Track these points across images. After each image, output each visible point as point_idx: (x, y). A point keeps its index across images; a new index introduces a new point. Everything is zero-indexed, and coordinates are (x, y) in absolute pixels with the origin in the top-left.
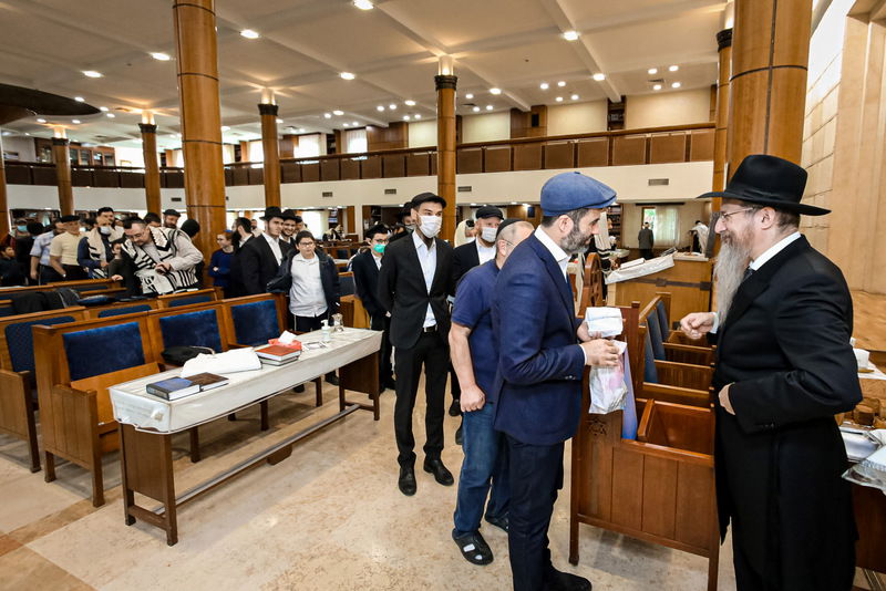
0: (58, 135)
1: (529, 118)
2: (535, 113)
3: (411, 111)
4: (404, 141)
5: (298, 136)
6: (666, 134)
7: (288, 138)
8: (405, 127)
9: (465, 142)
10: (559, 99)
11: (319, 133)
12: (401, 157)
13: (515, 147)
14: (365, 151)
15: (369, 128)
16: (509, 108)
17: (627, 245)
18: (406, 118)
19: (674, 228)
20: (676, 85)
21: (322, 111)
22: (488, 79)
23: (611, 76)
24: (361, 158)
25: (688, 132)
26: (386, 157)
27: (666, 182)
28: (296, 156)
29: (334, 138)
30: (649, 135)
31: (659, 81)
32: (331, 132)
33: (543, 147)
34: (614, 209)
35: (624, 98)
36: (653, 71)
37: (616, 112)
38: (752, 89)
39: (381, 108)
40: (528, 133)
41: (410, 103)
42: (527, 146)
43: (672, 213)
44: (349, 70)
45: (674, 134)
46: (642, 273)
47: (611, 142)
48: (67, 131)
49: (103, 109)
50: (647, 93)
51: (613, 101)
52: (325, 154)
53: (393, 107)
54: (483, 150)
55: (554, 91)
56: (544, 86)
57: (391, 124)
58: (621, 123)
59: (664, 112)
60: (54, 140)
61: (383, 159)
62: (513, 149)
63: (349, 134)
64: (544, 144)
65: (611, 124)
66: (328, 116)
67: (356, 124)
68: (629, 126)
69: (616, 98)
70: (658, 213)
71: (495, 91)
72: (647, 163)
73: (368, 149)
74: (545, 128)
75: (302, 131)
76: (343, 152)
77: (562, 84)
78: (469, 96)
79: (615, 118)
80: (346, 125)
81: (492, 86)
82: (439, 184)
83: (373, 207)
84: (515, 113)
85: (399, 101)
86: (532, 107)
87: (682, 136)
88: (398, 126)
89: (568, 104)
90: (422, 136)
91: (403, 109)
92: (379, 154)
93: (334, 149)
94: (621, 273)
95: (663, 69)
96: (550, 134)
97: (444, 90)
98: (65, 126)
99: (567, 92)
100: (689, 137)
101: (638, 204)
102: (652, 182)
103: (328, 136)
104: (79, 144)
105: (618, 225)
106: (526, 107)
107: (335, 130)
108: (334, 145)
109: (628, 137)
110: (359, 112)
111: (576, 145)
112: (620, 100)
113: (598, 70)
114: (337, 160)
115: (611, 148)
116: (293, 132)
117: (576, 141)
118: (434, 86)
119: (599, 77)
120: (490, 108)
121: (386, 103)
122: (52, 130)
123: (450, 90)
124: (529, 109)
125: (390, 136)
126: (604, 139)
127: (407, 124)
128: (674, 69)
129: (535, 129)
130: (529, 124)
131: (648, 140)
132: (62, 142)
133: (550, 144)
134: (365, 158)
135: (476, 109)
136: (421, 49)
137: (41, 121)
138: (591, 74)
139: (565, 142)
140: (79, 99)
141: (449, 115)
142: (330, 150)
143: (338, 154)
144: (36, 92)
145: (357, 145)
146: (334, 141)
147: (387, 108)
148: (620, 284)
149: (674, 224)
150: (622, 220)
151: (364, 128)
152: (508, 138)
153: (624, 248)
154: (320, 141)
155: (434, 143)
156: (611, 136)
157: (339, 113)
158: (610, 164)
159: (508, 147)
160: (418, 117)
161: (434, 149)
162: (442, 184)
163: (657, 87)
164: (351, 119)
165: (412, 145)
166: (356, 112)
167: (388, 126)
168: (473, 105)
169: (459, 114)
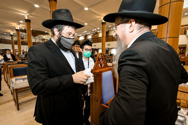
0: (44, 38)
3: (99, 30)
5: (80, 36)
7: (78, 37)
11: (83, 36)
12: (97, 39)
14: (91, 38)
15: (92, 34)
18: (98, 32)
21: (83, 31)
26: (94, 39)
28: (80, 40)
29: (86, 36)
32: (85, 35)
39: (93, 30)
41: (98, 28)
44: (86, 23)
48: (46, 37)
49: (50, 33)
52: (84, 39)
53: (96, 30)
60: (44, 39)
66: (84, 32)
67: (89, 33)
75: (80, 35)
76: (87, 39)
78: (110, 26)
80: (88, 34)
82: (102, 44)
85: (96, 28)
88: (97, 33)
90: (100, 35)
91: (97, 30)
97: (103, 25)
98: (45, 37)
103: (85, 36)
104: (48, 39)
108: (86, 38)
116: (79, 35)
121: (94, 29)
122: (43, 37)
123: (105, 25)
125: (96, 35)
127: (99, 33)
132: (45, 39)
134: (91, 40)
135: (112, 29)
136: (99, 17)
137: (42, 36)
140: (46, 32)
142: (85, 38)
143: (86, 39)
144: (40, 31)
145: (90, 37)
147: (94, 30)
151: (91, 34)
154: (83, 37)
157: (86, 31)
160: (100, 31)
164: (88, 33)
165: (99, 37)
166: (89, 31)
167: (95, 33)
168: (111, 28)
169: (108, 30)
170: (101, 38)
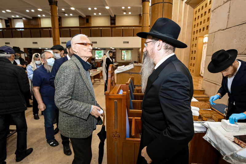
1: (85, 20)
2: (87, 18)
3: (41, 13)
4: (39, 24)
6: (127, 28)
8: (39, 19)
9: (63, 26)
10: (95, 14)
11: (1, 19)
12: (38, 30)
13: (81, 29)
15: (24, 19)
16: (78, 16)
17: (118, 61)
18: (39, 16)
19: (130, 57)
20: (130, 13)
22: (69, 4)
23: (111, 7)
24: (21, 30)
25: (134, 28)
26: (32, 30)
27: (128, 42)
29: (9, 22)
30: (123, 28)
31: (125, 11)
32: (7, 19)
33: (91, 30)
34: (114, 51)
35: (115, 16)
36: (123, 8)
37: (113, 20)
38: (158, 9)
39: (28, 11)
40: (85, 24)
41: (40, 10)
42: (85, 29)
43: (130, 52)
45: (130, 28)
46: (124, 70)
47: (112, 29)
50: (122, 15)
51: (112, 16)
52: (5, 27)
53: (33, 11)
54: (70, 29)
55: (93, 11)
56: (90, 9)
57: (33, 18)
58: (114, 24)
59: (127, 21)
61: (30, 31)
62: (80, 30)
63: (15, 20)
64: (91, 28)
65: (111, 24)
66: (4, 12)
67: (17, 16)
68: (117, 24)
69: (113, 16)
70: (126, 52)
71: (73, 9)
72: (123, 36)
73: (24, 26)
74: (91, 23)
76: (13, 27)
77: (95, 9)
78: (63, 10)
79: (113, 22)
80: (13, 16)
81: (71, 7)
82: (53, 40)
83: (28, 49)
84: (80, 17)
85: (35, 8)
86: (86, 16)
87: (132, 29)
88: (36, 19)
89: (98, 16)
90: (46, 23)
91: (37, 12)
92: (29, 28)
93: (9, 26)
94: (117, 70)
95: (126, 8)
96: (93, 25)
97: (52, 5)
99: (97, 12)
100: (134, 29)
101: (120, 49)
102: (124, 42)
103: (5, 20)
105: (115, 55)
106: (84, 16)
107: (8, 18)
108: (9, 24)
109: (117, 28)
110: (18, 12)
111: (101, 29)
112: (114, 16)
113: (107, 6)
114: (10, 30)
115: (112, 31)
117: (101, 28)
118: (48, 3)
119: (107, 8)
120: (71, 15)
123: (55, 6)
124: (85, 17)
125: (33, 22)
126: (109, 28)
127: (40, 18)
128: (129, 8)
129: (87, 24)
130: (85, 22)
131: (123, 29)
133: (93, 29)
134: (22, 30)
135: (66, 15)
138: (105, 6)
139: (97, 28)
141: (55, 15)
142: (7, 26)
145: (19, 25)
146: (8, 23)
147: (30, 11)
148: (118, 74)
149: (130, 55)
150: (116, 54)
151: (22, 18)
152: (78, 26)
153: (117, 62)
154: (2, 22)
155: (50, 26)
156: (112, 27)
157: (8, 11)
158: (112, 36)
159: (79, 29)
160: (44, 16)
161: (50, 28)
162: (54, 41)
163: (125, 13)
164: (15, 14)
165: (42, 26)
166: (16, 11)
167: (32, 18)
168: (65, 13)
169: (60, 16)
170: (52, 29)
